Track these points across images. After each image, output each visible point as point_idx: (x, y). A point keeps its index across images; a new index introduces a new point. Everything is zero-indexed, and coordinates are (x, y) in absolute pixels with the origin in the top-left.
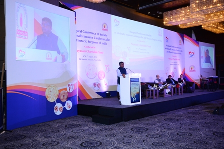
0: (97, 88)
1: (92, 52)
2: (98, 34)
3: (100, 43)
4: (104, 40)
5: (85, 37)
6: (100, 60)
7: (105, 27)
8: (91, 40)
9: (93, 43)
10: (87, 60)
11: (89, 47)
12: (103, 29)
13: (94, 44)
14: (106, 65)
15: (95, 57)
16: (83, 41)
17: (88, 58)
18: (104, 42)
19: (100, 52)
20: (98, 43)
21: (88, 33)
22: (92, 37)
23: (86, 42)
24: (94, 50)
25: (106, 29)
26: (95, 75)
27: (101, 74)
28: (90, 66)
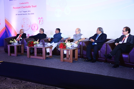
1: (26, 7)
6: (33, 14)
10: (22, 14)
11: (23, 3)
14: (39, 18)
15: (28, 11)
19: (33, 6)
24: (27, 5)
26: (29, 27)
27: (34, 27)
28: (24, 20)
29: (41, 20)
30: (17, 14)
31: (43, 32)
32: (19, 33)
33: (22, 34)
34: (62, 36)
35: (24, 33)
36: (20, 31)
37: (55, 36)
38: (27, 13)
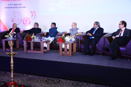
6: (25, 7)
10: (12, 7)
14: (31, 12)
15: (19, 4)
17: (13, 6)
26: (20, 21)
27: (26, 21)
28: (15, 13)
29: (34, 14)
30: (7, 7)
31: (38, 26)
32: (12, 28)
33: (15, 28)
34: (58, 30)
35: (17, 27)
36: (13, 25)
37: (50, 30)
38: (18, 6)
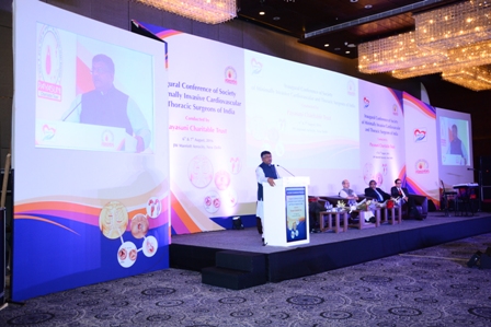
0: (212, 208)
1: (202, 129)
2: (216, 91)
3: (220, 111)
4: (227, 103)
5: (186, 96)
6: (219, 148)
7: (230, 76)
8: (199, 103)
9: (204, 109)
10: (190, 146)
11: (194, 119)
12: (227, 81)
13: (207, 112)
14: (232, 159)
15: (208, 141)
16: (183, 106)
17: (192, 143)
18: (228, 107)
19: (218, 130)
20: (214, 110)
21: (193, 87)
22: (201, 96)
23: (189, 107)
24: (205, 125)
25: (232, 79)
27: (221, 179)
29: (236, 164)
38: (204, 144)
